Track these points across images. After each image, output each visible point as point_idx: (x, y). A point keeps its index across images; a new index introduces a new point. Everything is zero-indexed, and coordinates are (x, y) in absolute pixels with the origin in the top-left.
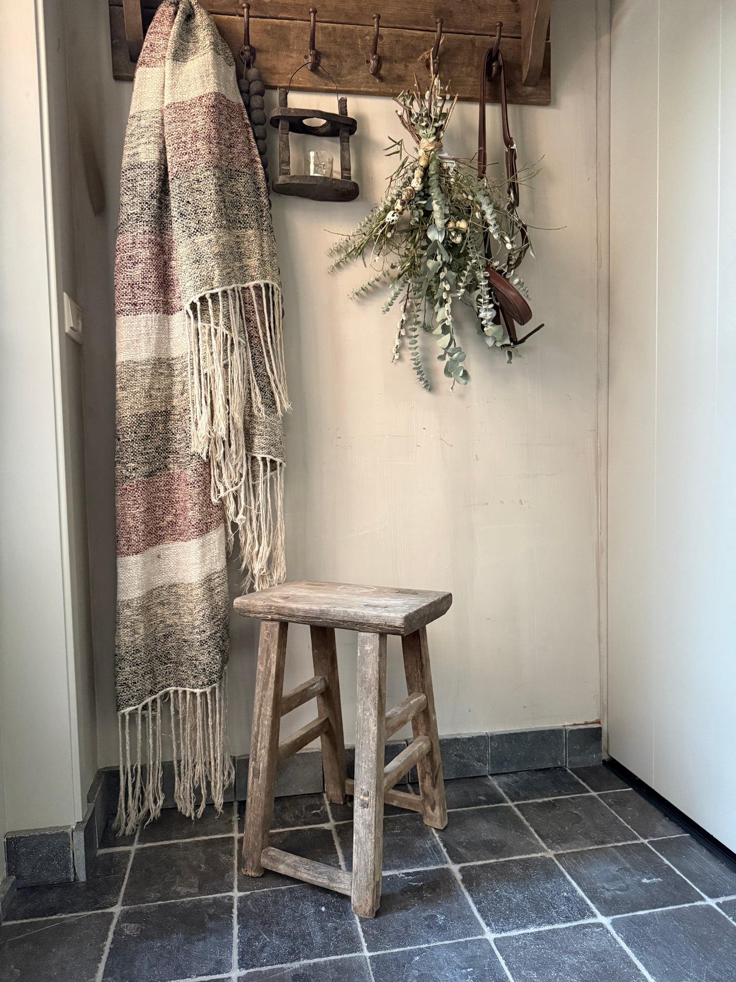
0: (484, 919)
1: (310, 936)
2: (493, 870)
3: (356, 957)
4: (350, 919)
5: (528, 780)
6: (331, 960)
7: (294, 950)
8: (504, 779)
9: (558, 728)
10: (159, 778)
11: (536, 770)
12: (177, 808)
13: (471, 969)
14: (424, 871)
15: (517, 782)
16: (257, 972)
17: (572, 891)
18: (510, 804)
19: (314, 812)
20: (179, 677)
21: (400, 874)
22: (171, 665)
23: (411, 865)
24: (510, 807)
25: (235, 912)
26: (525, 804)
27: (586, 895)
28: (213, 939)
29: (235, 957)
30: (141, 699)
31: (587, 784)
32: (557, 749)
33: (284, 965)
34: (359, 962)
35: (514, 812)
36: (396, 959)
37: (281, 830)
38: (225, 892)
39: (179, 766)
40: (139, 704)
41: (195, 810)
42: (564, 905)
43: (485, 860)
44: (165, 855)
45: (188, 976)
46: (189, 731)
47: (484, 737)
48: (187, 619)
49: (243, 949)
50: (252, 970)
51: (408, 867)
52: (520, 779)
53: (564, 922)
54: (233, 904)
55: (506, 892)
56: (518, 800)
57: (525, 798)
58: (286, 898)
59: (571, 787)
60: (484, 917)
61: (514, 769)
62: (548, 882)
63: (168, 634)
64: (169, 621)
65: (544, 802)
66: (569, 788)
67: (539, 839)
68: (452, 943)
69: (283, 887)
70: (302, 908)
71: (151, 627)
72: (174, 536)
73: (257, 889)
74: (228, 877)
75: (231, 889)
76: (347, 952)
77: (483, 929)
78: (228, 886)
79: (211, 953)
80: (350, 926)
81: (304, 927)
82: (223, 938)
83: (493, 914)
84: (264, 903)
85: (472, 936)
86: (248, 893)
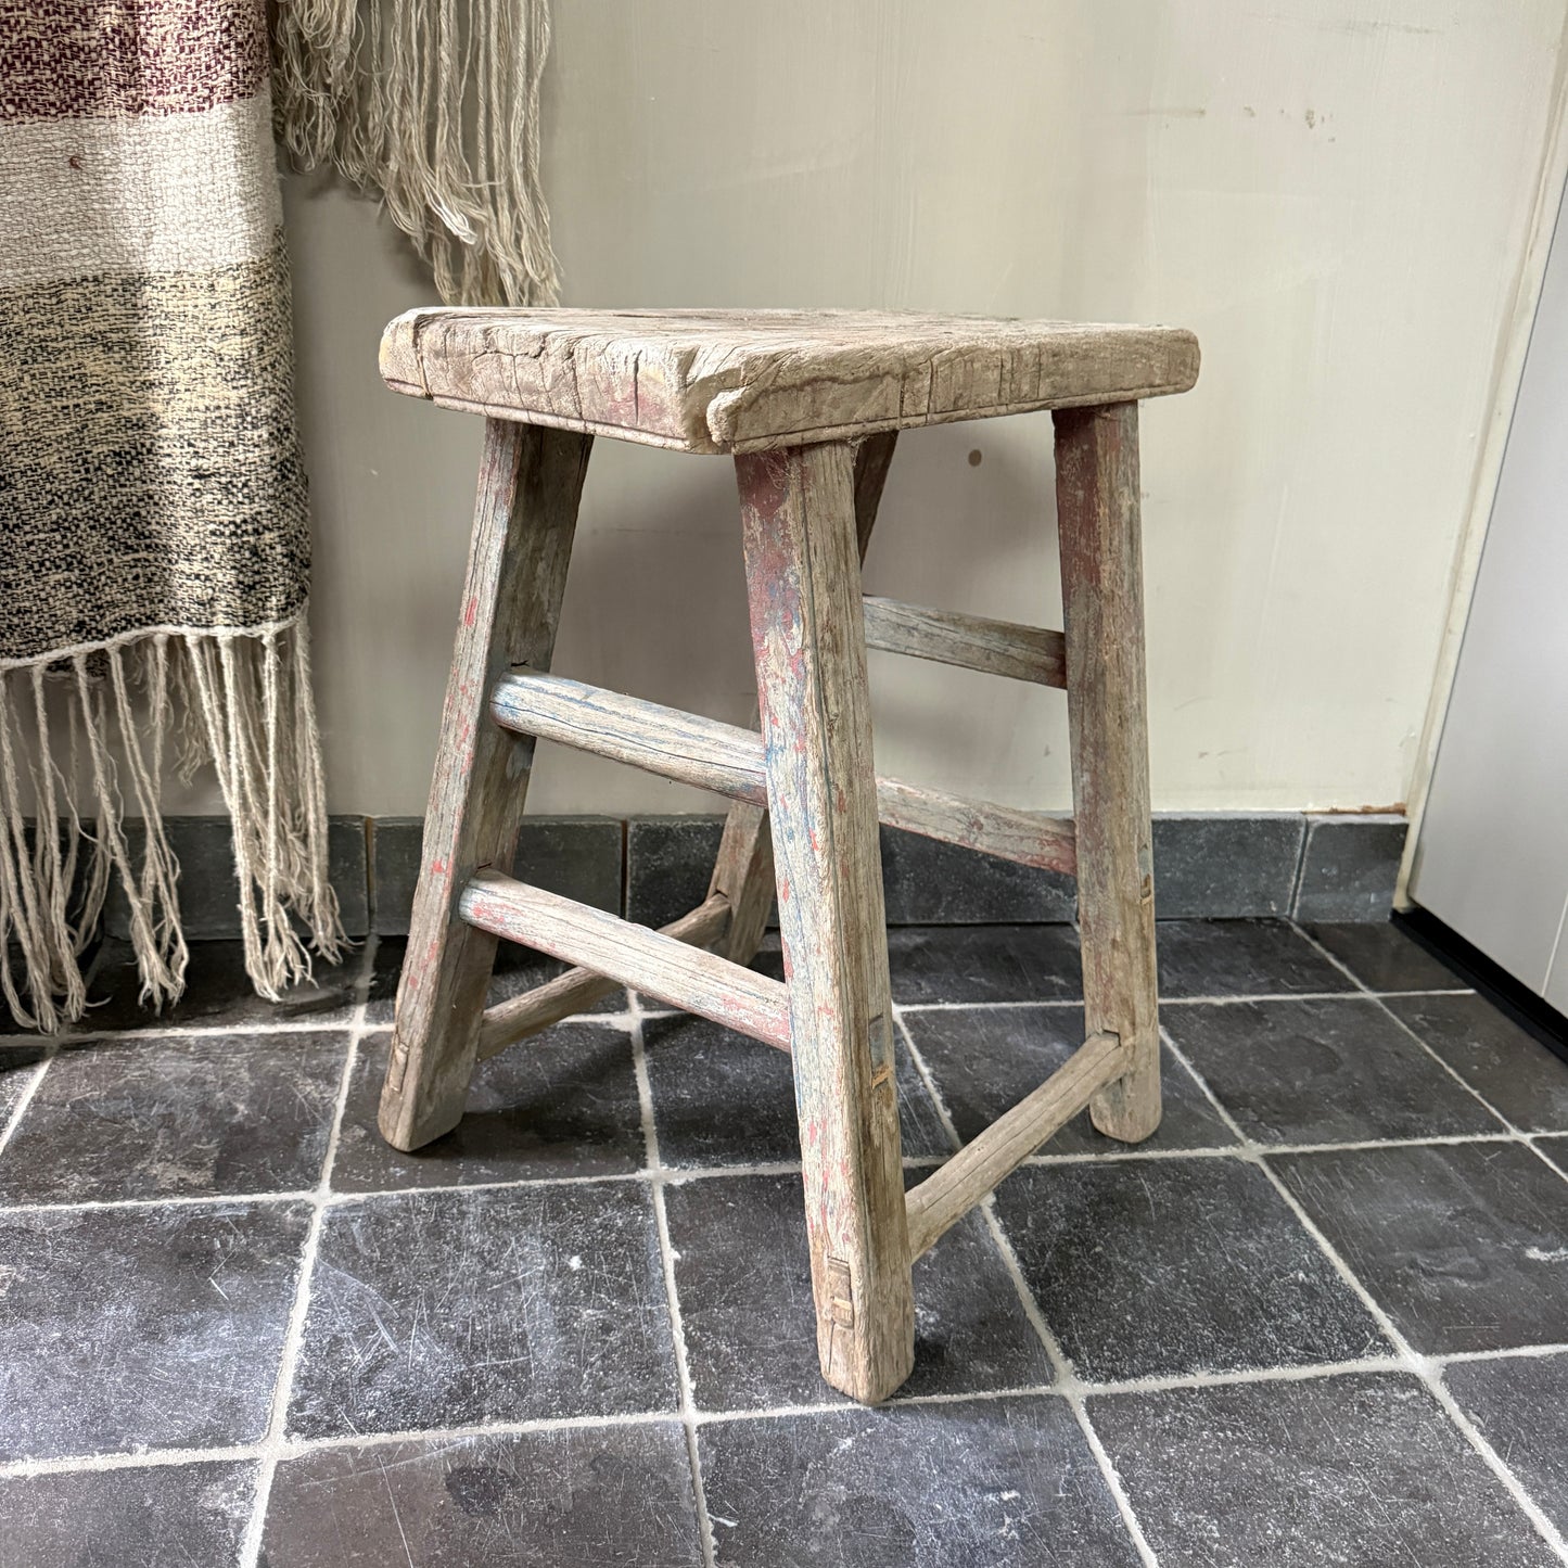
0: (1057, 1334)
3: (657, 1422)
4: (650, 1297)
6: (577, 1428)
13: (1014, 1494)
16: (341, 1449)
33: (426, 1435)
50: (326, 1443)
54: (306, 1228)
60: (1057, 1325)
63: (129, 453)
64: (129, 409)
65: (1230, 1005)
66: (1301, 975)
67: (1220, 1109)
68: (959, 1403)
69: (465, 1187)
70: (513, 1255)
71: (61, 416)
72: (134, 92)
73: (387, 1188)
74: (309, 1144)
75: (310, 1181)
76: (630, 1405)
77: (1053, 1365)
78: (304, 1172)
79: (208, 1377)
80: (651, 1323)
81: (510, 1315)
82: (257, 1330)
83: (1084, 1322)
84: (399, 1232)
85: (1020, 1384)
86: (360, 1197)
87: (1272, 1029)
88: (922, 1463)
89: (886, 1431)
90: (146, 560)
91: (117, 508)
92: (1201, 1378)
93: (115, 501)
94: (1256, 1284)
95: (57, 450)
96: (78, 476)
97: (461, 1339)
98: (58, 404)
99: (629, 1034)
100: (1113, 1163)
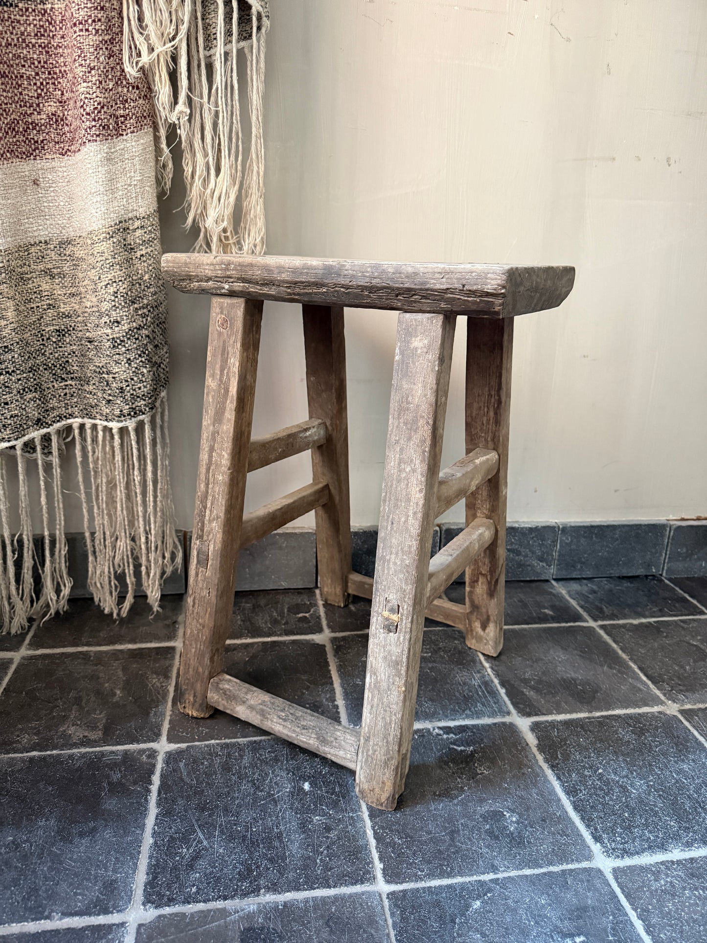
0: (588, 826)
1: (281, 841)
2: (585, 731)
3: (363, 894)
4: (352, 810)
5: (610, 591)
6: (316, 898)
7: (250, 871)
8: (575, 586)
9: (661, 522)
10: (63, 556)
11: (619, 577)
12: (92, 599)
13: (582, 938)
14: (473, 726)
15: (595, 592)
16: (176, 915)
18: (592, 624)
19: (301, 615)
20: (86, 402)
21: (434, 729)
22: (73, 383)
23: (451, 715)
24: (593, 628)
25: (156, 779)
26: (614, 625)
28: (108, 834)
29: (141, 877)
30: (20, 431)
32: (654, 551)
33: (229, 904)
34: (368, 907)
35: (600, 637)
36: (437, 904)
37: (249, 641)
38: (145, 742)
39: (93, 540)
40: (16, 439)
41: (118, 604)
43: (570, 712)
44: (64, 670)
45: (46, 913)
46: (104, 488)
47: (554, 527)
48: (90, 301)
49: (158, 860)
50: (167, 910)
51: (447, 716)
52: (599, 588)
54: (154, 766)
55: (615, 774)
56: (603, 619)
57: (613, 617)
58: (246, 762)
59: (677, 605)
60: (588, 821)
61: (589, 574)
62: (683, 761)
63: (63, 330)
64: (64, 308)
65: (641, 624)
66: (675, 606)
67: (649, 683)
68: (539, 875)
69: (241, 739)
70: (271, 782)
71: (30, 313)
72: (62, 146)
73: (199, 741)
74: (155, 714)
75: (156, 737)
76: (346, 881)
77: (589, 847)
78: (153, 731)
79: (98, 866)
80: (353, 825)
81: (271, 821)
82: (126, 833)
83: (601, 818)
84: (206, 768)
85: (573, 860)
86: (183, 746)
87: (665, 637)
88: (524, 917)
89: (499, 895)
90: (71, 385)
91: (58, 358)
92: (676, 854)
93: (56, 355)
94: (694, 791)
95: (30, 330)
96: (38, 343)
97: (244, 837)
98: (29, 307)
99: (324, 646)
100: (598, 717)
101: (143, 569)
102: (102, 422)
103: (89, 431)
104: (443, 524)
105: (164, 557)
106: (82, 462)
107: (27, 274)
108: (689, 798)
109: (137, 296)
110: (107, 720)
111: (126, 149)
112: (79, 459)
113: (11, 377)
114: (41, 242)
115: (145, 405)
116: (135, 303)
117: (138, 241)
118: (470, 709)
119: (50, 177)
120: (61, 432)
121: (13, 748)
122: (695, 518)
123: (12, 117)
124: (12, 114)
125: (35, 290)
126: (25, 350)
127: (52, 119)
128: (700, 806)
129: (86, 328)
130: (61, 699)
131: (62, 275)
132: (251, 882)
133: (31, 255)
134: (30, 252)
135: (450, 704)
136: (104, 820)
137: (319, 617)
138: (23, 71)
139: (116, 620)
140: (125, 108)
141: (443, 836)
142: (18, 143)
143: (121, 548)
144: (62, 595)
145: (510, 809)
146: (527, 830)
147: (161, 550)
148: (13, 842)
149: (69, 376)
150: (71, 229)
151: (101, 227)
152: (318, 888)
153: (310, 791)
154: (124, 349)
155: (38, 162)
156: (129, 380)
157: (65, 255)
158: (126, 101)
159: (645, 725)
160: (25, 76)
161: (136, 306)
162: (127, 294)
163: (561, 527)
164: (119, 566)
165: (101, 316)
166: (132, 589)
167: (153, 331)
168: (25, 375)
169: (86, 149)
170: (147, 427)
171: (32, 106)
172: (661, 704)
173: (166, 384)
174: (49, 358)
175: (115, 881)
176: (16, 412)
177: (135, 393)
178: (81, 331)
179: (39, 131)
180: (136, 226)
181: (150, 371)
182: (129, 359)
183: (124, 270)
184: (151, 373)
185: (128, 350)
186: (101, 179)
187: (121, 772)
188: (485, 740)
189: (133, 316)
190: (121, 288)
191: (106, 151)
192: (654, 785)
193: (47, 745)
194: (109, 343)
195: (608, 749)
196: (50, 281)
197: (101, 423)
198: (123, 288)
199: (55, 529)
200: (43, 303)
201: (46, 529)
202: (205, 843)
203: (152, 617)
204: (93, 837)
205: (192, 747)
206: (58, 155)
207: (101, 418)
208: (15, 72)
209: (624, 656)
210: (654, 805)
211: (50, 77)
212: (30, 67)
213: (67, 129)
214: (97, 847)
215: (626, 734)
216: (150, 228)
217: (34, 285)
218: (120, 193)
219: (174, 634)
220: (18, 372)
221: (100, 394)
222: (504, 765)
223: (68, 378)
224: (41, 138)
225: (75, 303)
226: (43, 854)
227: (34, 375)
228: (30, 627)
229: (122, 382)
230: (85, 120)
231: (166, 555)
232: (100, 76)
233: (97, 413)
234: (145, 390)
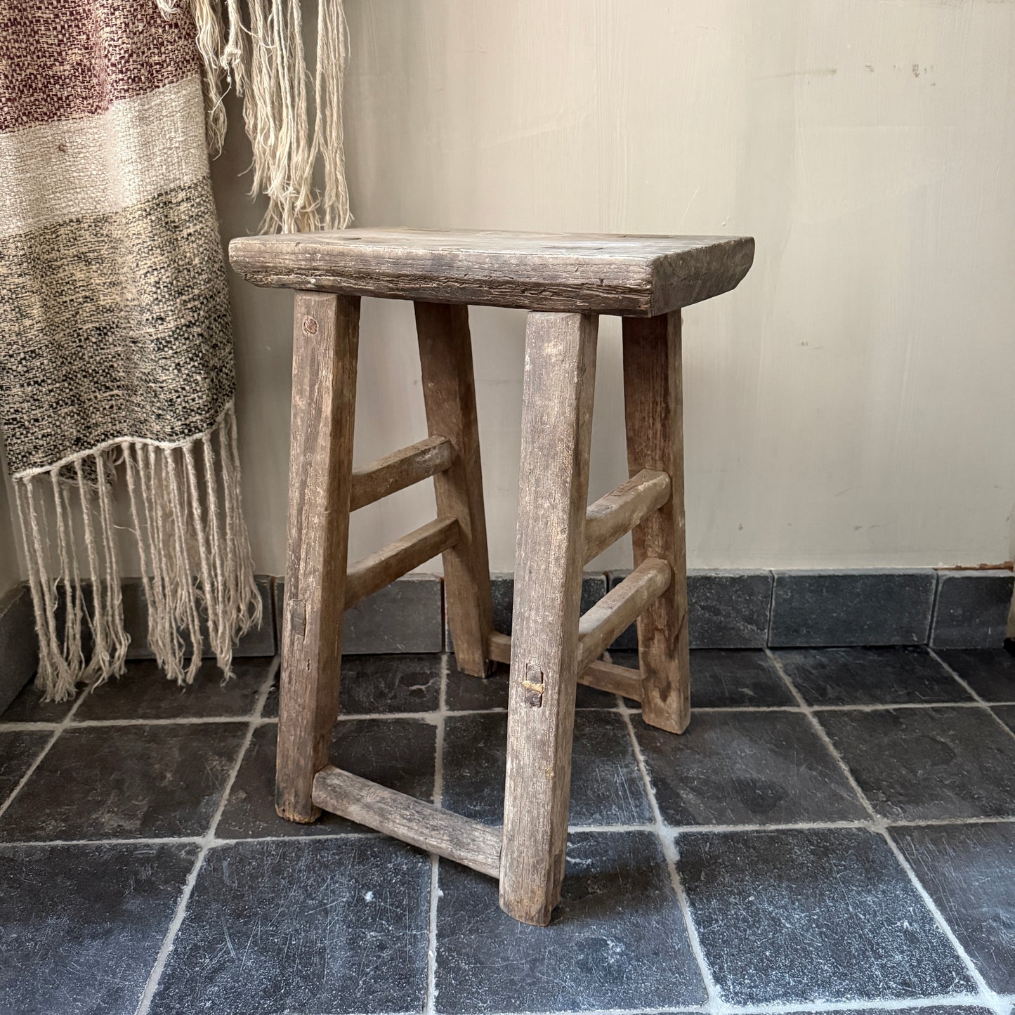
0: (712, 964)
1: (322, 958)
2: (748, 847)
4: (417, 927)
5: (845, 665)
7: (277, 987)
8: (797, 658)
9: (923, 572)
11: (865, 648)
12: (155, 660)
14: (601, 834)
15: (823, 666)
17: (923, 918)
19: (415, 687)
20: (134, 416)
22: (120, 393)
24: (804, 715)
25: (192, 879)
26: (835, 711)
27: (954, 931)
28: (123, 937)
29: (151, 987)
30: (54, 453)
31: (969, 684)
32: (913, 611)
35: (810, 725)
38: (188, 835)
40: (50, 464)
41: (183, 668)
42: (902, 952)
43: (735, 823)
44: (110, 747)
46: (160, 523)
47: (765, 578)
48: (131, 292)
49: (174, 970)
52: (831, 661)
53: (898, 995)
54: (192, 863)
55: (770, 903)
56: (821, 704)
57: (839, 700)
58: (302, 864)
59: (936, 687)
60: (713, 957)
61: (818, 641)
62: (869, 891)
63: (105, 328)
64: (104, 300)
66: (932, 689)
67: (858, 790)
69: (304, 837)
70: (327, 889)
71: (63, 308)
72: (91, 101)
73: (252, 837)
74: (207, 803)
75: (202, 829)
76: (388, 1007)
77: (705, 989)
78: (199, 823)
79: (106, 971)
80: (414, 945)
81: (316, 933)
82: (144, 938)
83: (733, 955)
84: (254, 869)
85: (678, 1003)
86: (232, 842)
87: (905, 730)
90: (118, 395)
92: (818, 1005)
94: (870, 930)
95: (62, 330)
96: (74, 345)
97: (280, 950)
98: (61, 301)
99: (435, 727)
100: (772, 832)
101: (210, 624)
102: (153, 441)
103: (139, 453)
104: (611, 572)
105: (239, 610)
106: (134, 490)
107: (56, 260)
108: (860, 937)
109: (185, 285)
110: (149, 807)
111: (163, 104)
112: (131, 487)
113: (40, 388)
114: (71, 221)
115: (201, 420)
116: (182, 294)
117: (183, 217)
118: (601, 812)
119: (79, 141)
120: (111, 453)
121: (35, 836)
122: (977, 567)
123: (28, 71)
124: (27, 68)
125: (67, 280)
126: (57, 354)
127: (77, 70)
128: (872, 949)
129: (129, 325)
130: (100, 780)
131: (100, 260)
132: (275, 1001)
133: (60, 238)
134: (59, 233)
135: (577, 805)
136: (122, 921)
137: (438, 691)
138: (39, 14)
139: (182, 688)
140: (160, 54)
141: (523, 964)
142: (37, 103)
143: (183, 598)
144: (117, 654)
145: (616, 938)
146: (630, 964)
147: (234, 601)
148: (16, 940)
149: (116, 384)
150: (107, 204)
151: (135, 202)
152: (353, 1012)
153: (372, 903)
154: (170, 352)
155: (64, 123)
156: (180, 390)
157: (102, 235)
158: (162, 44)
159: (832, 844)
160: (42, 20)
161: (184, 297)
162: (172, 284)
163: (776, 577)
164: (183, 620)
165: (142, 312)
166: (198, 649)
167: (208, 328)
168: (58, 385)
169: (113, 108)
170: (207, 449)
171: (53, 56)
172: (865, 819)
173: (231, 392)
174: (89, 363)
175: (122, 989)
176: (49, 430)
177: (187, 406)
178: (125, 328)
179: (63, 85)
180: (179, 199)
181: (205, 378)
182: (179, 364)
183: (166, 254)
184: (207, 380)
185: (176, 353)
186: (133, 144)
187: (152, 868)
188: (610, 853)
189: (180, 311)
190: (164, 277)
191: (137, 109)
192: (817, 920)
193: (75, 834)
194: (153, 345)
195: (772, 872)
196: (85, 268)
197: (152, 443)
198: (166, 276)
199: (106, 573)
200: (77, 295)
201: (93, 574)
202: (233, 954)
203: (224, 685)
204: (107, 939)
205: (242, 844)
206: (87, 114)
207: (151, 436)
208: (30, 16)
209: (835, 754)
210: (809, 944)
211: (72, 18)
212: (47, 8)
213: (95, 81)
214: (109, 951)
215: (801, 855)
216: (198, 200)
217: (66, 273)
218: (158, 159)
219: (251, 706)
220: (49, 381)
221: (148, 407)
222: (625, 884)
223: (113, 386)
224: (66, 94)
225: (117, 294)
226: (47, 954)
227: (70, 384)
228: (78, 694)
229: (171, 393)
230: (110, 72)
231: (242, 607)
232: (126, 17)
233: (147, 429)
234: (201, 401)
